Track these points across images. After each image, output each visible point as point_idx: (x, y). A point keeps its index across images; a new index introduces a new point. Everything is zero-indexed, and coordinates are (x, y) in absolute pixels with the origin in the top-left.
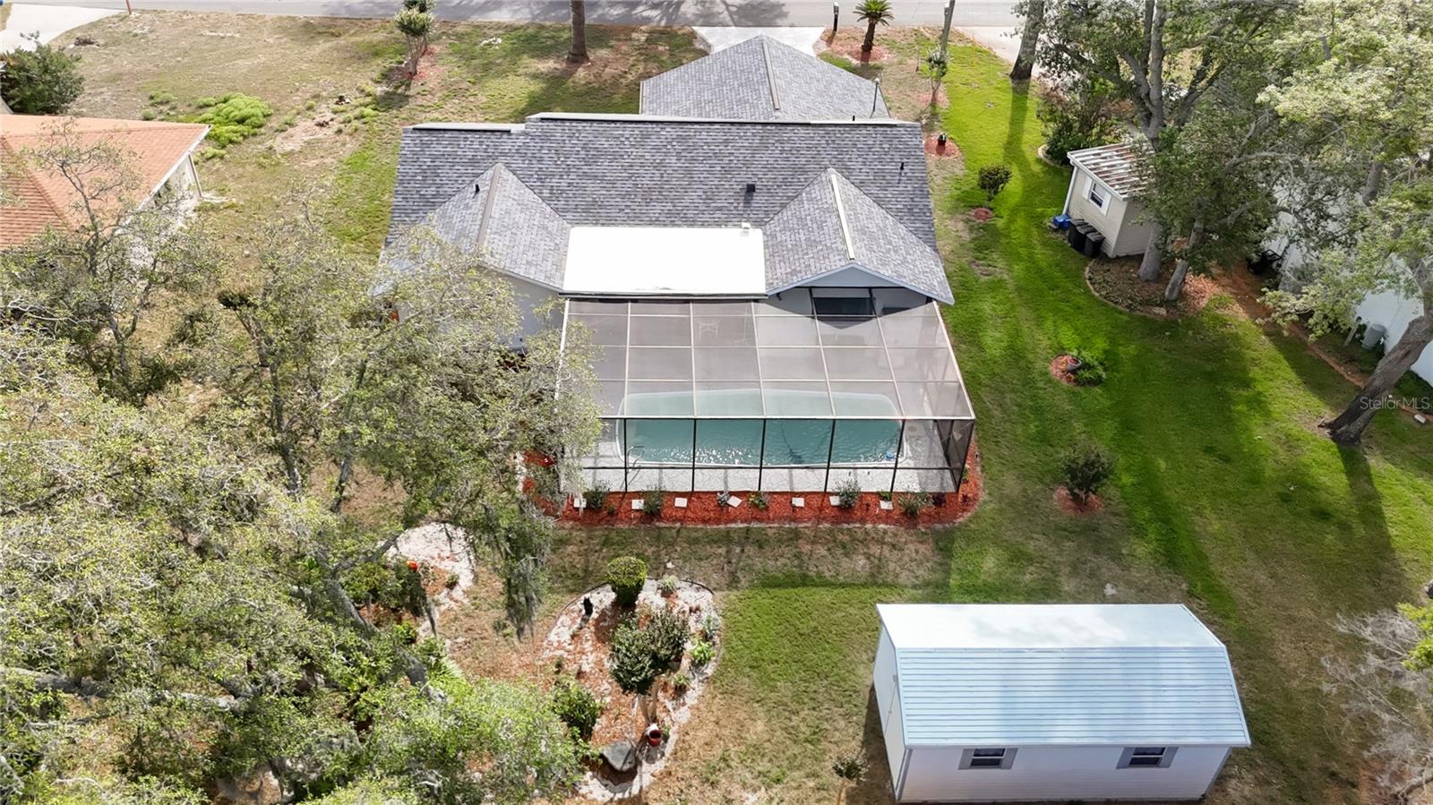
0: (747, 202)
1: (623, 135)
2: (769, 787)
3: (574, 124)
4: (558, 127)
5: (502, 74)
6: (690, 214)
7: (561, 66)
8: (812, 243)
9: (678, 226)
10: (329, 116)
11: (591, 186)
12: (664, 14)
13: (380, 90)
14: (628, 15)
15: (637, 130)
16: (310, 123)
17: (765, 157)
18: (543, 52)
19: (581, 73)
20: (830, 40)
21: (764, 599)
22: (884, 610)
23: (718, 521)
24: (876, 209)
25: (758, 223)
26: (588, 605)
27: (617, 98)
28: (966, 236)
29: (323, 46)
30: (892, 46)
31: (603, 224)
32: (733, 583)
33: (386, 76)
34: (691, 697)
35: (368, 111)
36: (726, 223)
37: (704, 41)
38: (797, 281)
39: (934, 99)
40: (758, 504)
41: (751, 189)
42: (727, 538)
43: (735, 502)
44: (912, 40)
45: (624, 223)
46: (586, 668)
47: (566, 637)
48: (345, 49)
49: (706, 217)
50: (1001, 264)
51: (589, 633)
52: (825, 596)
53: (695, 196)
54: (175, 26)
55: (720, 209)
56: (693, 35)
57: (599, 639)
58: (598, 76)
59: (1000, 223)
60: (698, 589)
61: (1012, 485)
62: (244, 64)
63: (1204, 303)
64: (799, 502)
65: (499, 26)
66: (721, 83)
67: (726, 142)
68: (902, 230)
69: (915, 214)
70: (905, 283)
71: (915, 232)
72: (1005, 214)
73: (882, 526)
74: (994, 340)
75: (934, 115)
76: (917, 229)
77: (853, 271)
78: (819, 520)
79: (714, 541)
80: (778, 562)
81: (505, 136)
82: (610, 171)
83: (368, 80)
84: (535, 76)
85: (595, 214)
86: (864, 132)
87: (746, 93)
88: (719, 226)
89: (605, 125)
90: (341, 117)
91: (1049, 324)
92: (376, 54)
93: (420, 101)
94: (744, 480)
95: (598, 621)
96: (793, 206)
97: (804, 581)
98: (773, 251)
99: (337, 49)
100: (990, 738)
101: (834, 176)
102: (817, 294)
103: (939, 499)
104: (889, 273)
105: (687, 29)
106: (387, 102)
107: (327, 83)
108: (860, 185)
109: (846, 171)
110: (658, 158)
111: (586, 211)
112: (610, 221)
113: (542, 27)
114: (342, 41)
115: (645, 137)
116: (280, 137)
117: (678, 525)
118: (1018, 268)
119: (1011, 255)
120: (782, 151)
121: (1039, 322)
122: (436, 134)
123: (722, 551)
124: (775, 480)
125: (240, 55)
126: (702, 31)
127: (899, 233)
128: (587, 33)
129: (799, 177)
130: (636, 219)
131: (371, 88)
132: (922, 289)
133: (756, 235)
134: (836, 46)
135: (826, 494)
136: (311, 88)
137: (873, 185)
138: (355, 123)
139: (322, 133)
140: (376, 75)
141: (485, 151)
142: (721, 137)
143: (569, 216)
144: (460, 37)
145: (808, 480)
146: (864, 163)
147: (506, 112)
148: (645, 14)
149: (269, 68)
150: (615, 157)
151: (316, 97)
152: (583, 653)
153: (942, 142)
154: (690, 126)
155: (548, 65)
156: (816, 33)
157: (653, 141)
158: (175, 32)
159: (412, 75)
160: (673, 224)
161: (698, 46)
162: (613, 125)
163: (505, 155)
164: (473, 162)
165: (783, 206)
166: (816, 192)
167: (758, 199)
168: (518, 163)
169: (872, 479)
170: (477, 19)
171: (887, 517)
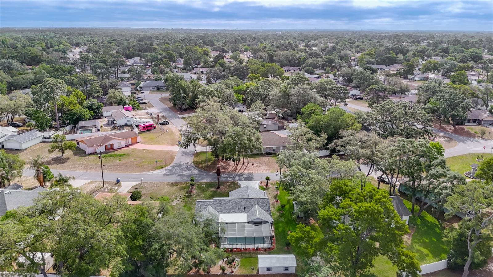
0: (244, 210)
1: (227, 201)
3: (220, 200)
4: (218, 200)
5: (206, 191)
6: (236, 211)
7: (216, 189)
8: (253, 215)
10: (179, 199)
11: (222, 208)
12: (233, 179)
13: (186, 195)
14: (226, 179)
15: (229, 200)
16: (176, 201)
17: (247, 203)
18: (212, 187)
19: (219, 190)
20: (261, 183)
21: (246, 259)
22: (259, 256)
23: (240, 251)
24: (262, 210)
25: (246, 213)
26: (224, 260)
27: (225, 194)
28: (279, 215)
29: (175, 187)
30: (272, 184)
32: (242, 258)
33: (187, 192)
34: (236, 269)
35: (185, 198)
36: (241, 213)
37: (240, 184)
38: (251, 220)
39: (277, 193)
40: (245, 249)
41: (245, 208)
42: (241, 253)
43: (242, 249)
44: (275, 183)
45: (227, 213)
48: (179, 188)
50: (283, 219)
52: (253, 259)
53: (237, 209)
54: (150, 185)
55: (241, 211)
56: (238, 183)
58: (222, 191)
59: (284, 213)
61: (280, 247)
62: (163, 191)
63: (312, 224)
64: (251, 249)
65: (204, 182)
66: (241, 192)
68: (266, 213)
69: (269, 211)
70: (265, 220)
71: (268, 213)
72: (285, 211)
74: (280, 229)
75: (277, 196)
77: (258, 218)
78: (253, 251)
79: (240, 253)
80: (248, 255)
81: (210, 202)
82: (225, 206)
83: (184, 192)
84: (212, 191)
85: (223, 212)
87: (245, 194)
90: (181, 199)
91: (289, 227)
92: (185, 189)
93: (193, 196)
94: (244, 246)
96: (251, 210)
97: (251, 257)
98: (248, 216)
99: (178, 188)
100: (268, 266)
101: (257, 206)
102: (254, 222)
103: (269, 248)
104: (263, 219)
105: (236, 182)
106: (188, 197)
107: (178, 194)
108: (260, 207)
109: (258, 205)
110: (232, 204)
112: (225, 213)
113: (212, 182)
114: (178, 186)
115: (230, 201)
116: (172, 203)
117: (235, 252)
118: (286, 219)
119: (285, 218)
120: (249, 202)
121: (287, 227)
122: (201, 202)
124: (248, 246)
125: (162, 190)
126: (239, 182)
127: (266, 214)
128: (220, 183)
129: (252, 206)
130: (229, 212)
131: (185, 194)
132: (268, 221)
133: (246, 214)
134: (262, 184)
135: (254, 248)
136: (175, 195)
137: (263, 207)
138: (184, 200)
139: (178, 202)
140: (185, 192)
142: (241, 201)
143: (220, 212)
144: (198, 185)
145: (252, 246)
146: (261, 204)
147: (207, 197)
148: (230, 179)
149: (167, 192)
150: (226, 204)
151: (176, 196)
153: (277, 201)
154: (236, 199)
155: (213, 189)
156: (259, 182)
157: (231, 202)
158: (150, 186)
159: (191, 192)
160: (234, 213)
161: (239, 185)
162: (225, 199)
164: (206, 205)
166: (254, 208)
167: (246, 209)
168: (212, 205)
169: (261, 246)
170: (201, 181)
171: (262, 250)
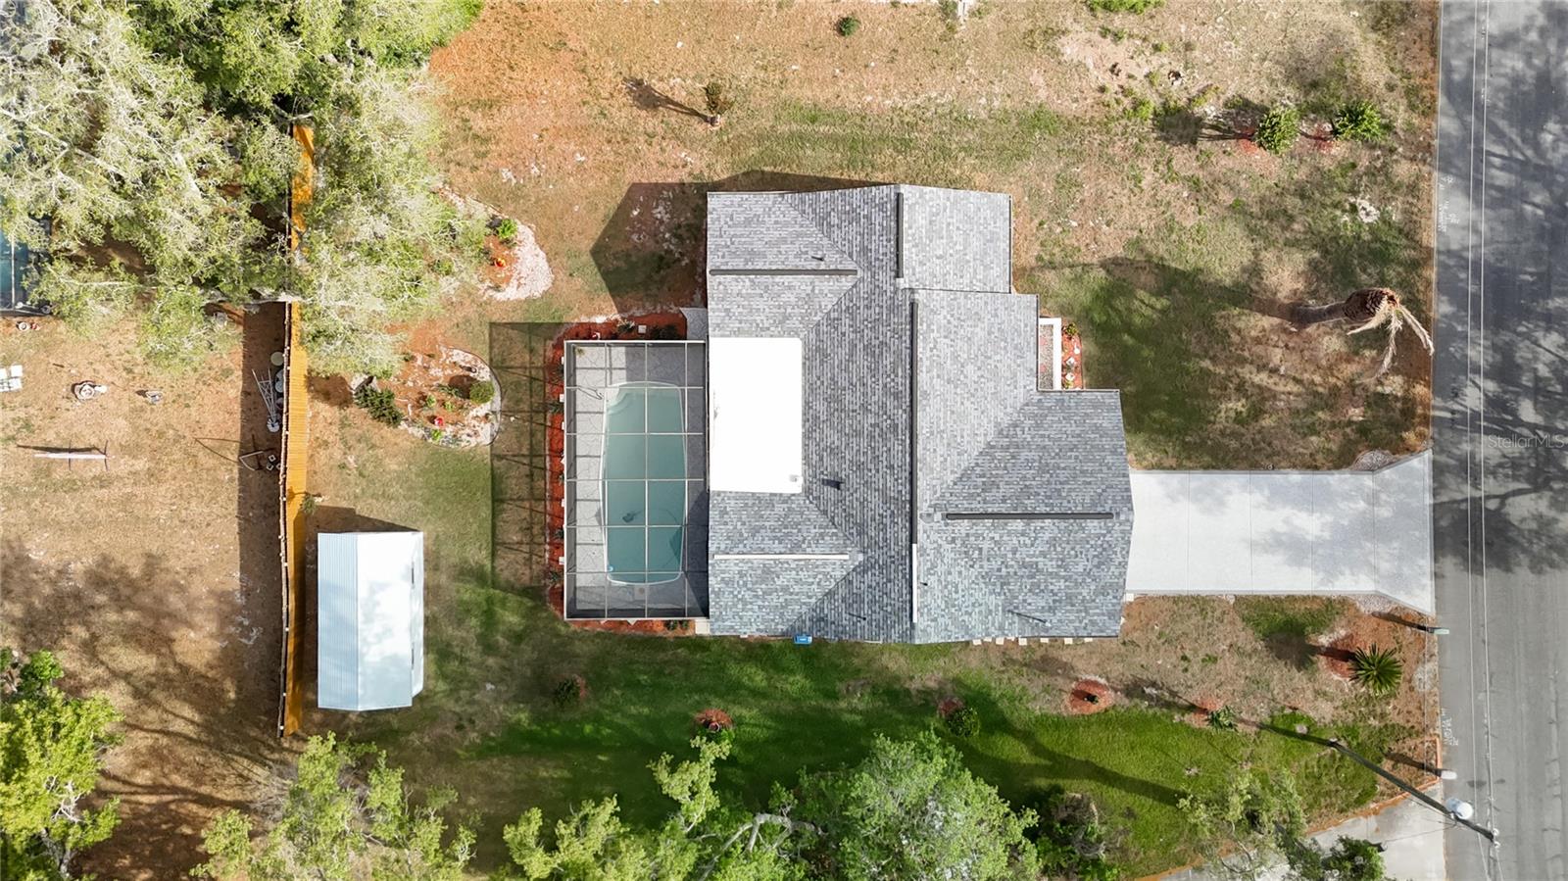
0: (827, 482)
1: (897, 376)
2: (357, 469)
3: (908, 333)
4: (903, 319)
6: (816, 435)
9: (804, 426)
11: (843, 352)
17: (875, 499)
21: (482, 475)
23: (552, 450)
25: (807, 491)
31: (804, 364)
32: (495, 456)
36: (805, 462)
41: (837, 485)
42: (536, 455)
43: (566, 461)
45: (806, 381)
46: (432, 372)
47: (455, 359)
49: (813, 448)
51: (459, 372)
52: (484, 512)
53: (833, 438)
55: (821, 459)
57: (452, 379)
60: (492, 435)
61: (583, 648)
64: (565, 503)
67: (891, 467)
68: (802, 609)
69: (818, 622)
71: (800, 619)
73: (547, 556)
76: (804, 622)
78: (551, 515)
79: (534, 446)
80: (515, 485)
81: (893, 274)
82: (858, 367)
85: (815, 358)
86: (904, 591)
88: (805, 458)
89: (908, 360)
94: (589, 470)
95: (468, 377)
96: (824, 520)
97: (497, 500)
101: (854, 557)
108: (845, 579)
109: (862, 569)
110: (874, 408)
111: (818, 349)
112: (807, 370)
115: (896, 396)
117: (549, 424)
120: (881, 515)
122: (894, 213)
123: (525, 451)
124: (589, 491)
129: (854, 528)
130: (810, 390)
133: (797, 488)
137: (845, 593)
141: (877, 259)
142: (896, 463)
143: (812, 336)
145: (589, 512)
146: (870, 587)
150: (873, 372)
152: (444, 369)
154: (908, 435)
157: (890, 403)
160: (805, 421)
162: (908, 367)
163: (873, 277)
164: (866, 249)
165: (825, 512)
166: (838, 540)
167: (830, 491)
168: (864, 289)
171: (553, 559)
